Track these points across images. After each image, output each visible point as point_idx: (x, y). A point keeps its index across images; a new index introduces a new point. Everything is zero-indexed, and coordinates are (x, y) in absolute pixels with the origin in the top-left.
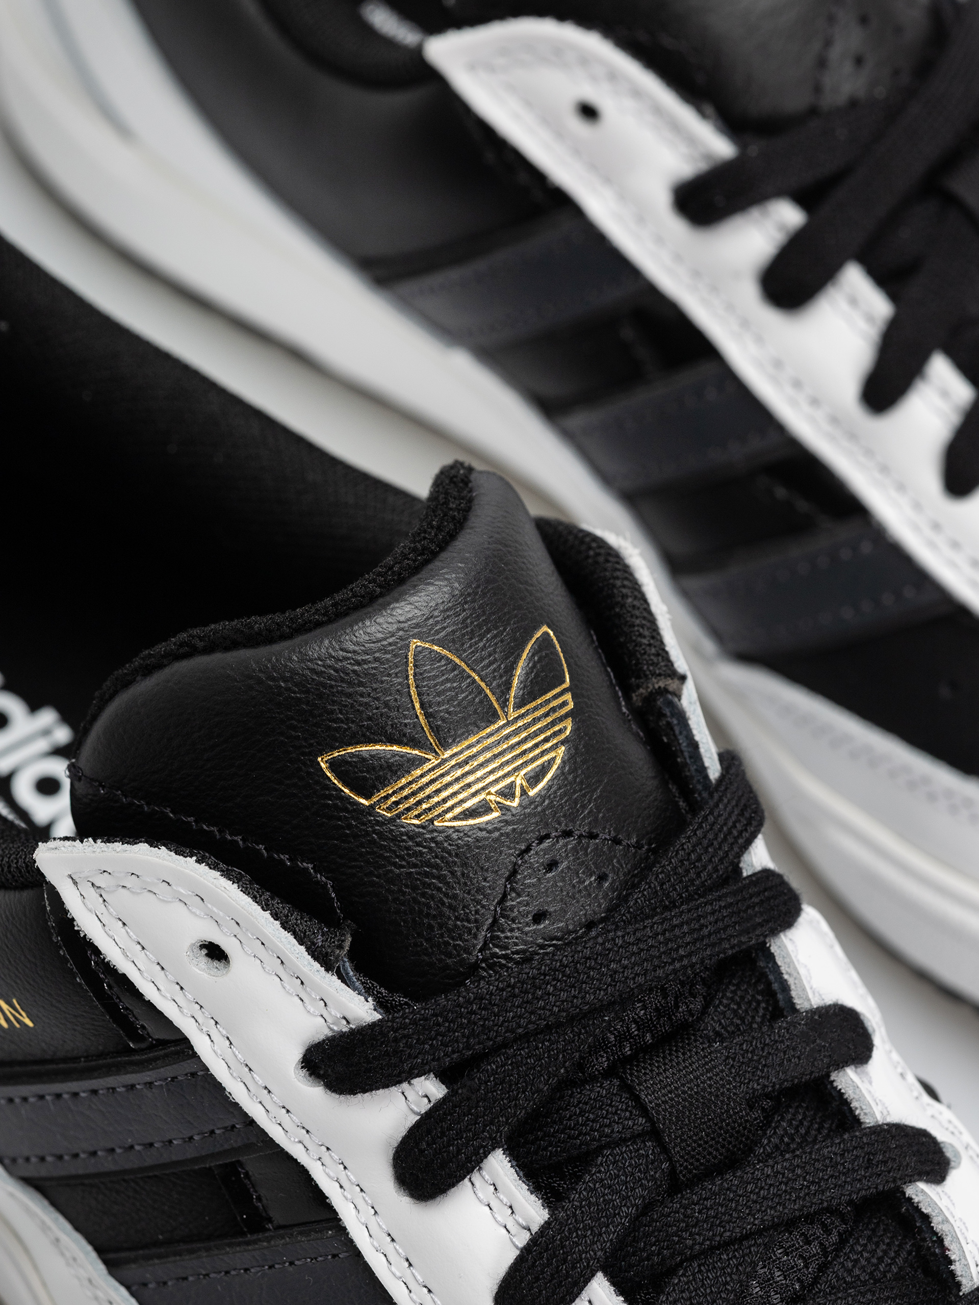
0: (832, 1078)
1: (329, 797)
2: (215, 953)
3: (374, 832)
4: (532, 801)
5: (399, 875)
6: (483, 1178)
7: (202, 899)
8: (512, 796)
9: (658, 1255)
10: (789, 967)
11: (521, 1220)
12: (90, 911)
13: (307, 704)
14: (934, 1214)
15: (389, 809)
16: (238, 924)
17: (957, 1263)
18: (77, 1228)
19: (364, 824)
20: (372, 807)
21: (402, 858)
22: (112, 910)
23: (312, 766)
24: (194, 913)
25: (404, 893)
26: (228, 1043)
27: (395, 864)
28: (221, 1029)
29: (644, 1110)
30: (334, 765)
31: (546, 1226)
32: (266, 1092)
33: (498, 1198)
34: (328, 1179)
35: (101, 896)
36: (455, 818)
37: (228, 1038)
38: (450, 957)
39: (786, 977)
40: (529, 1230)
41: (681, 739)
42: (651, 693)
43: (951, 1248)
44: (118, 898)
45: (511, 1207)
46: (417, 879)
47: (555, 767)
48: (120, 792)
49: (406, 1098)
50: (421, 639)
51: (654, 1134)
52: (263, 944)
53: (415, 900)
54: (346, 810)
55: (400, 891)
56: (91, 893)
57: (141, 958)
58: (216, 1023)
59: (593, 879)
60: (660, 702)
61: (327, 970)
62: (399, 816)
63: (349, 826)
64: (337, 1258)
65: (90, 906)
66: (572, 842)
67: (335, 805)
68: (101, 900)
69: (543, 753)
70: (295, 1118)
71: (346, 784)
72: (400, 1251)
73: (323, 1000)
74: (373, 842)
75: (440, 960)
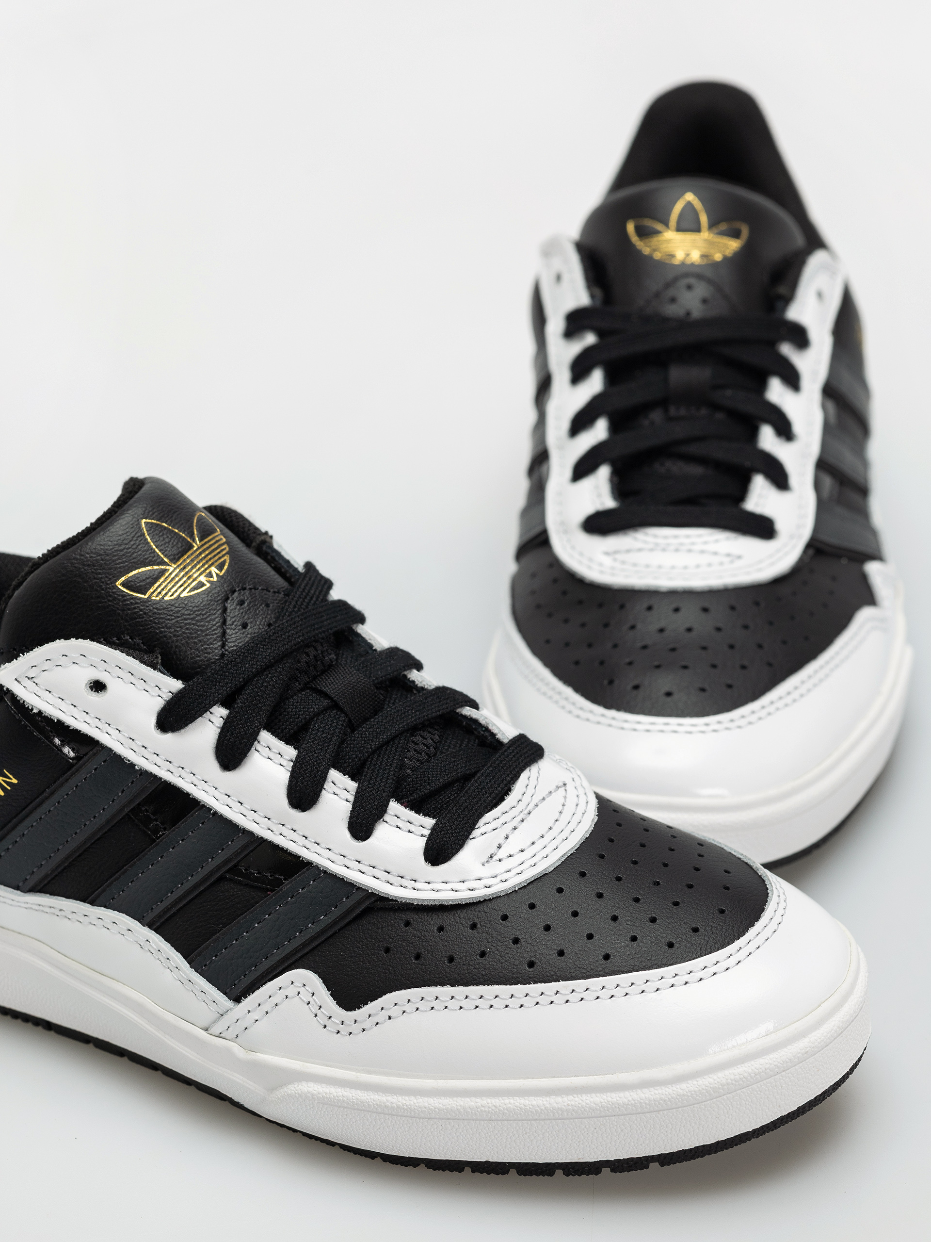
0: (408, 677)
1: (127, 600)
2: (98, 686)
3: (154, 608)
4: (222, 577)
5: (173, 624)
6: (262, 745)
7: (84, 656)
8: (212, 577)
9: (356, 758)
10: (369, 636)
11: (287, 758)
12: (31, 692)
13: (102, 560)
14: (479, 717)
15: (157, 596)
16: (105, 662)
17: (498, 734)
18: (68, 897)
19: (147, 607)
20: (150, 597)
21: (171, 615)
22: (42, 687)
23: (114, 589)
24: (84, 667)
25: (178, 631)
26: (118, 731)
27: (169, 619)
28: (113, 727)
29: (326, 696)
30: (123, 584)
31: (298, 756)
32: (144, 748)
33: (272, 751)
34: (187, 784)
35: (34, 682)
36: (189, 592)
37: (117, 729)
38: (210, 654)
39: (369, 641)
40: (292, 761)
41: (281, 561)
42: (259, 545)
43: (493, 728)
44: (42, 679)
45: (280, 754)
46: (181, 623)
47: (227, 564)
48: (24, 648)
49: (212, 722)
50: (146, 519)
51: (335, 706)
52: (120, 668)
53: (184, 633)
54: (137, 603)
55: (175, 631)
56: (29, 683)
57: (63, 705)
58: (109, 724)
59: (263, 606)
60: (264, 548)
61: (154, 669)
62: (163, 598)
63: (141, 610)
64: (205, 823)
65: (31, 691)
66: (247, 592)
67: (131, 603)
68: (35, 684)
69: (220, 558)
70: (162, 757)
71: (134, 591)
72: (235, 799)
73: (157, 686)
74: (155, 613)
75: (205, 657)
